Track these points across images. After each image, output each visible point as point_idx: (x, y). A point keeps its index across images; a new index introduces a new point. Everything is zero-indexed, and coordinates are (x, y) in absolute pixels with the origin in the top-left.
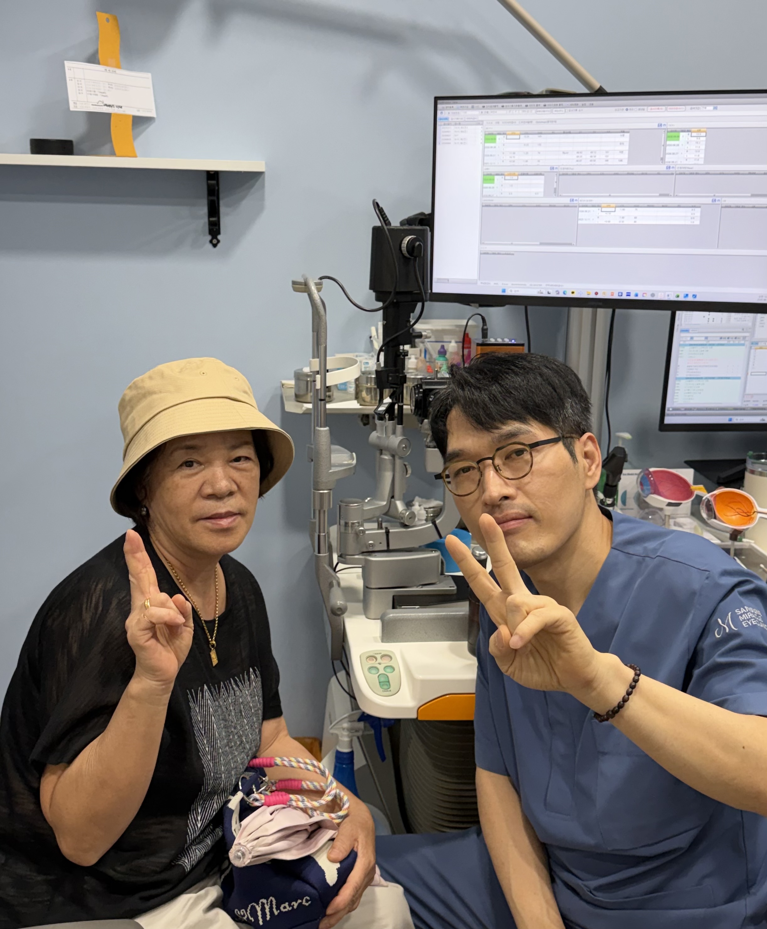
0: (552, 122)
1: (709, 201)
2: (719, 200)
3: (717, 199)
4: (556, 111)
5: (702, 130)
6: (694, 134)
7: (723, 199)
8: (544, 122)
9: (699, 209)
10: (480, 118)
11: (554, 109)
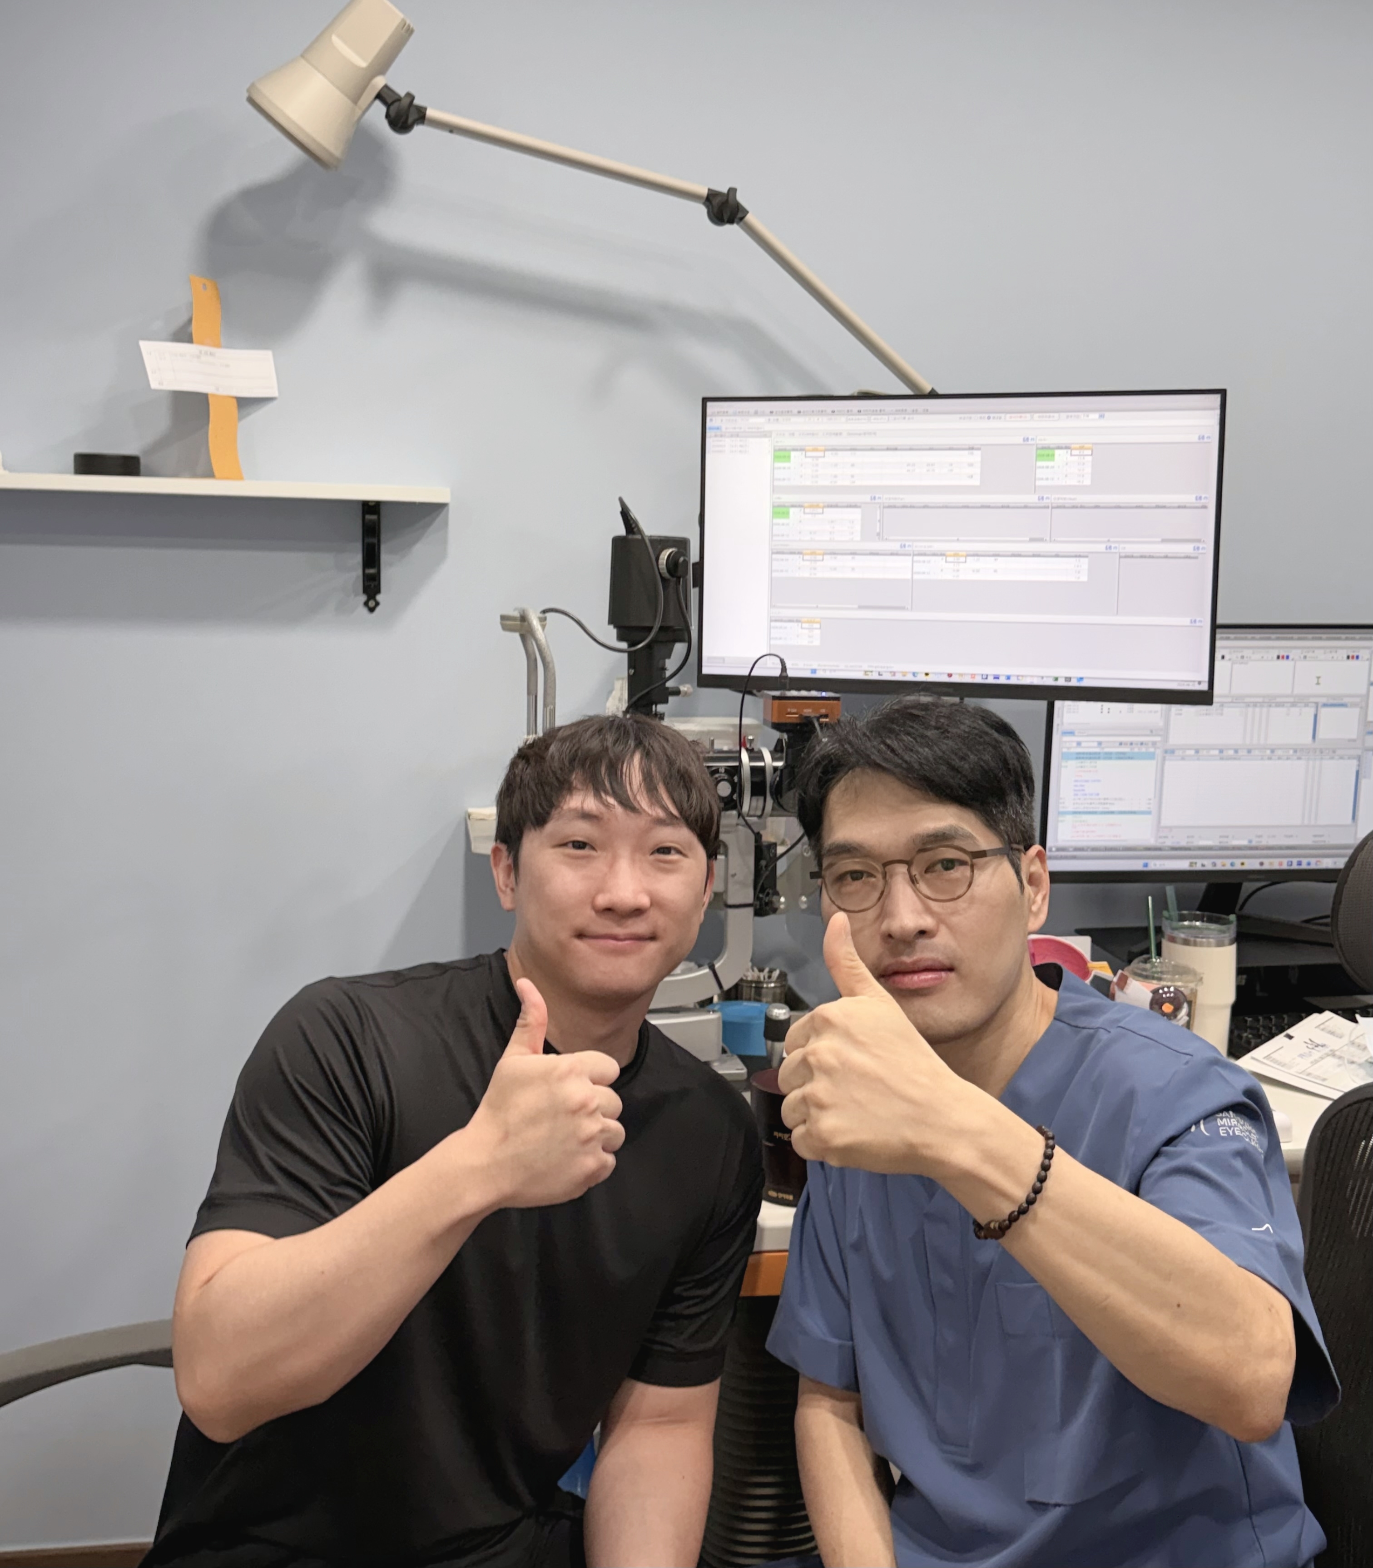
0: (870, 434)
1: (1102, 548)
2: (1115, 548)
3: (1113, 546)
4: (875, 419)
5: (1086, 446)
6: (1074, 452)
7: (1122, 546)
8: (860, 434)
9: (1086, 560)
10: (768, 428)
11: (873, 417)
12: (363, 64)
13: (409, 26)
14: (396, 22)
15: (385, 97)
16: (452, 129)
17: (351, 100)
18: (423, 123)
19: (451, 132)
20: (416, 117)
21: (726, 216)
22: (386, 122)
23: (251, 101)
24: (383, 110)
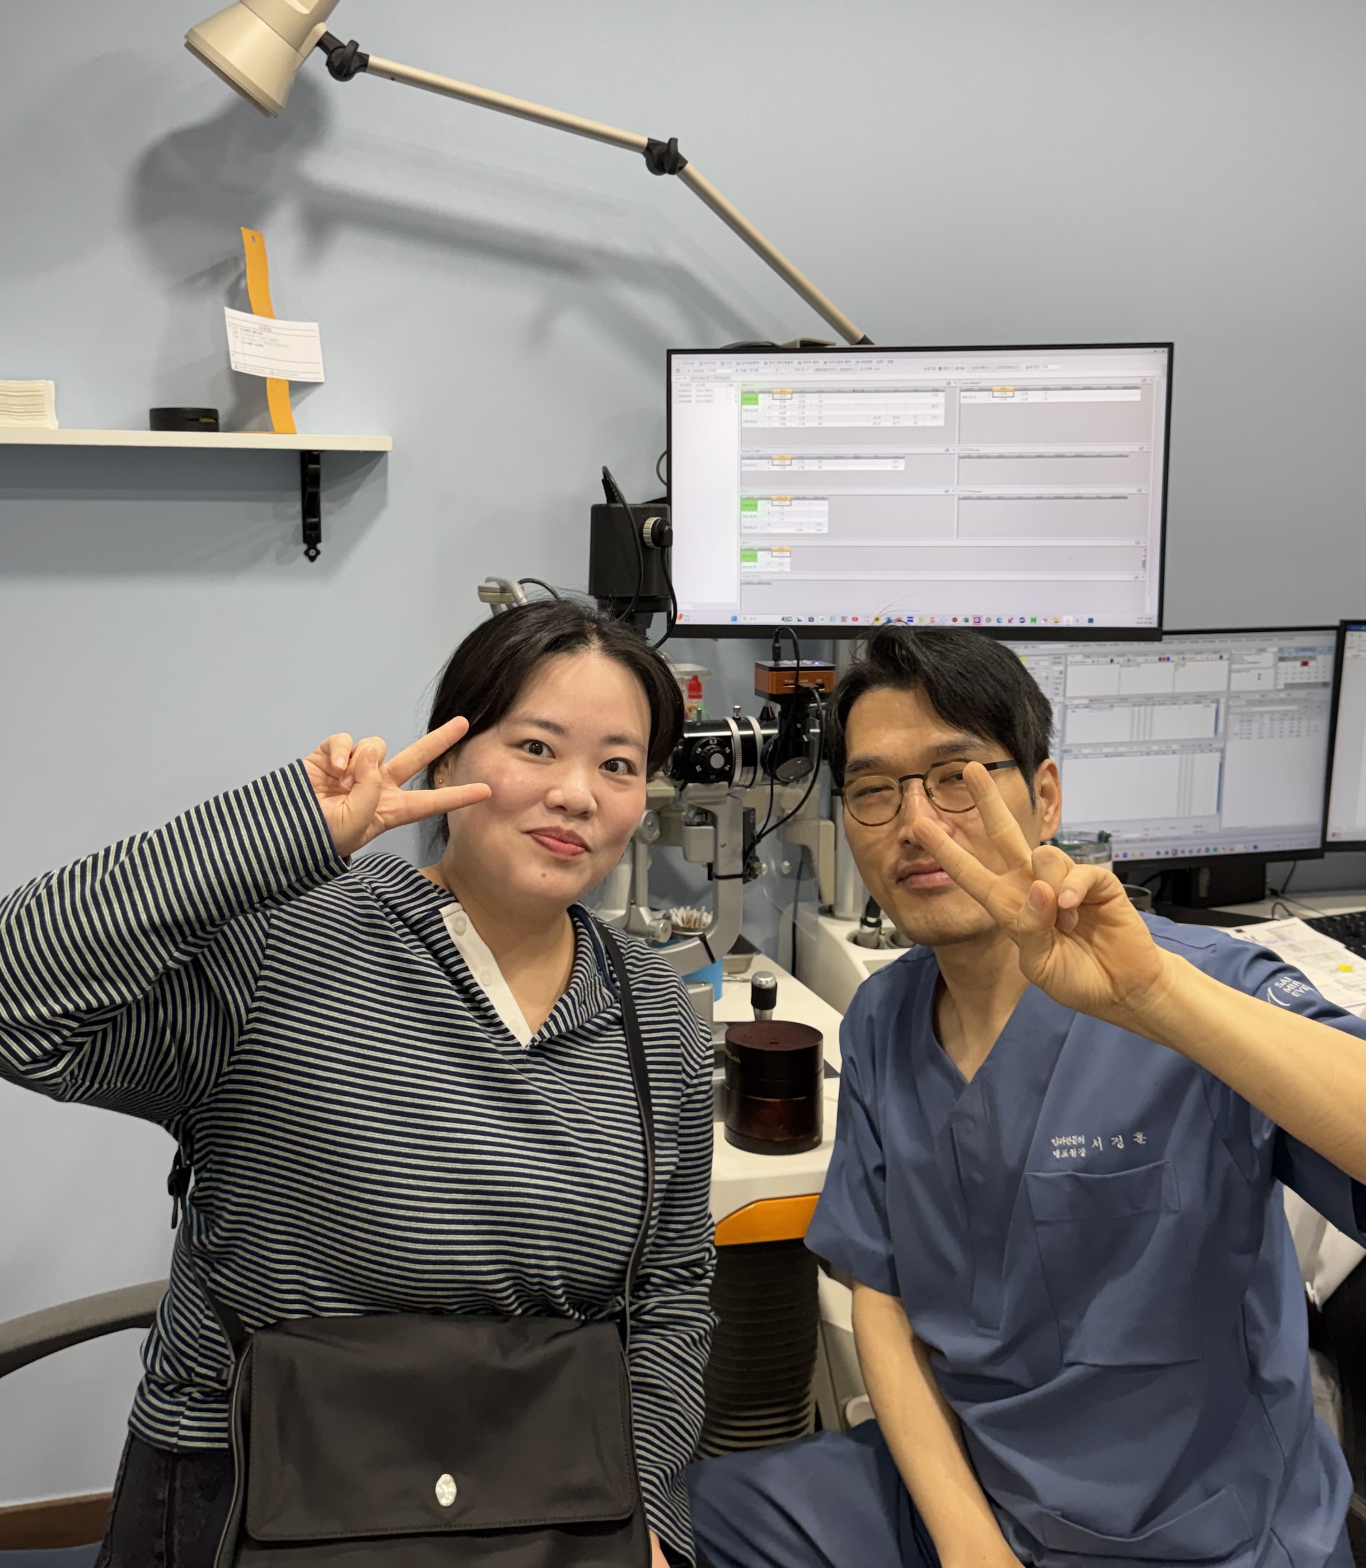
12: (306, 11)
15: (326, 43)
16: (394, 76)
17: (292, 46)
18: (364, 71)
19: (393, 79)
20: (358, 64)
21: (667, 167)
22: (326, 69)
23: (190, 46)
24: (324, 57)
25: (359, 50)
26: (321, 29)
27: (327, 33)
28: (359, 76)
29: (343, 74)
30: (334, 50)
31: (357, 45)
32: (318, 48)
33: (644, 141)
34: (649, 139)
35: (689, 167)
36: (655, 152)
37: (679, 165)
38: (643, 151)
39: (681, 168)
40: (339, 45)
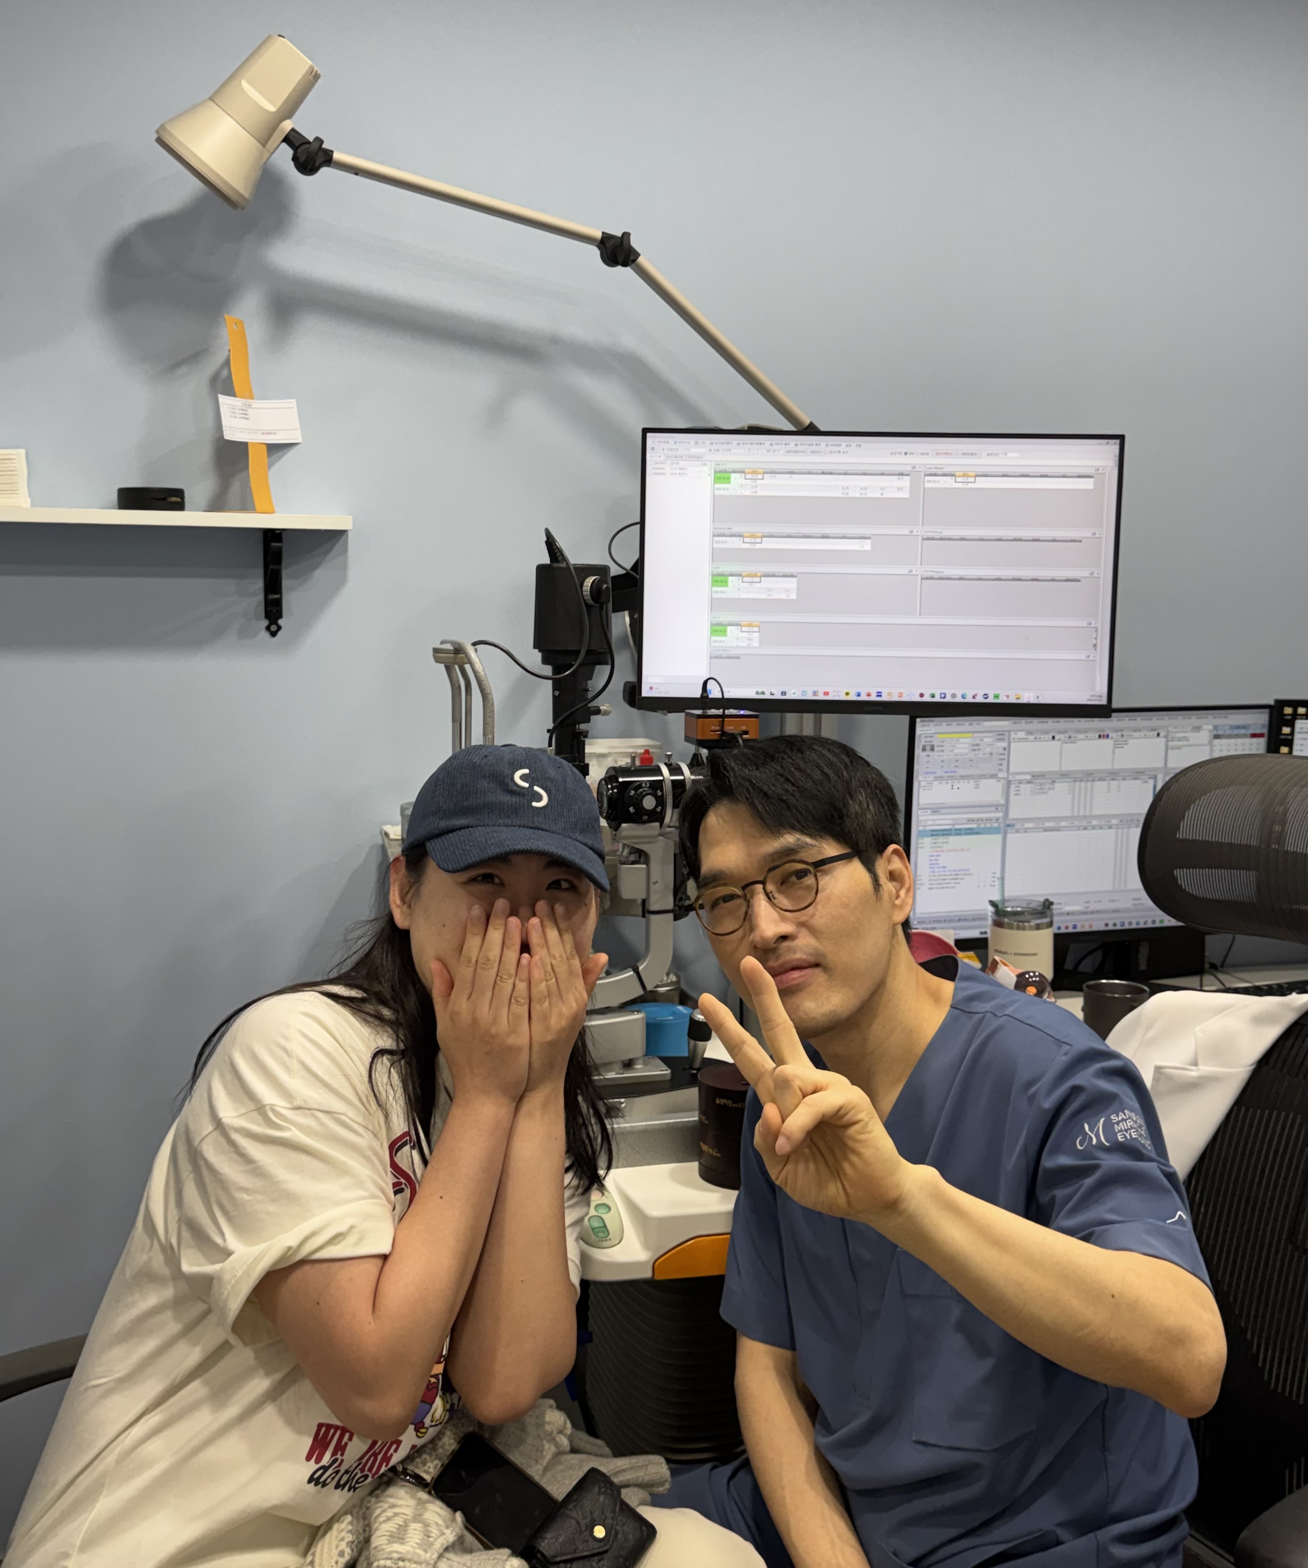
12: (273, 109)
13: (317, 71)
14: (306, 68)
15: (292, 139)
16: (357, 171)
17: (260, 143)
18: (329, 166)
19: (356, 174)
20: (323, 160)
21: (620, 259)
22: (292, 164)
23: (160, 141)
24: (290, 152)
25: (324, 146)
26: (287, 126)
27: (293, 130)
28: (324, 171)
29: (310, 167)
30: (300, 145)
31: (322, 142)
32: (284, 145)
33: (598, 235)
34: (603, 233)
35: (641, 260)
36: (609, 244)
37: (632, 258)
38: (597, 244)
39: (634, 261)
40: (305, 141)
